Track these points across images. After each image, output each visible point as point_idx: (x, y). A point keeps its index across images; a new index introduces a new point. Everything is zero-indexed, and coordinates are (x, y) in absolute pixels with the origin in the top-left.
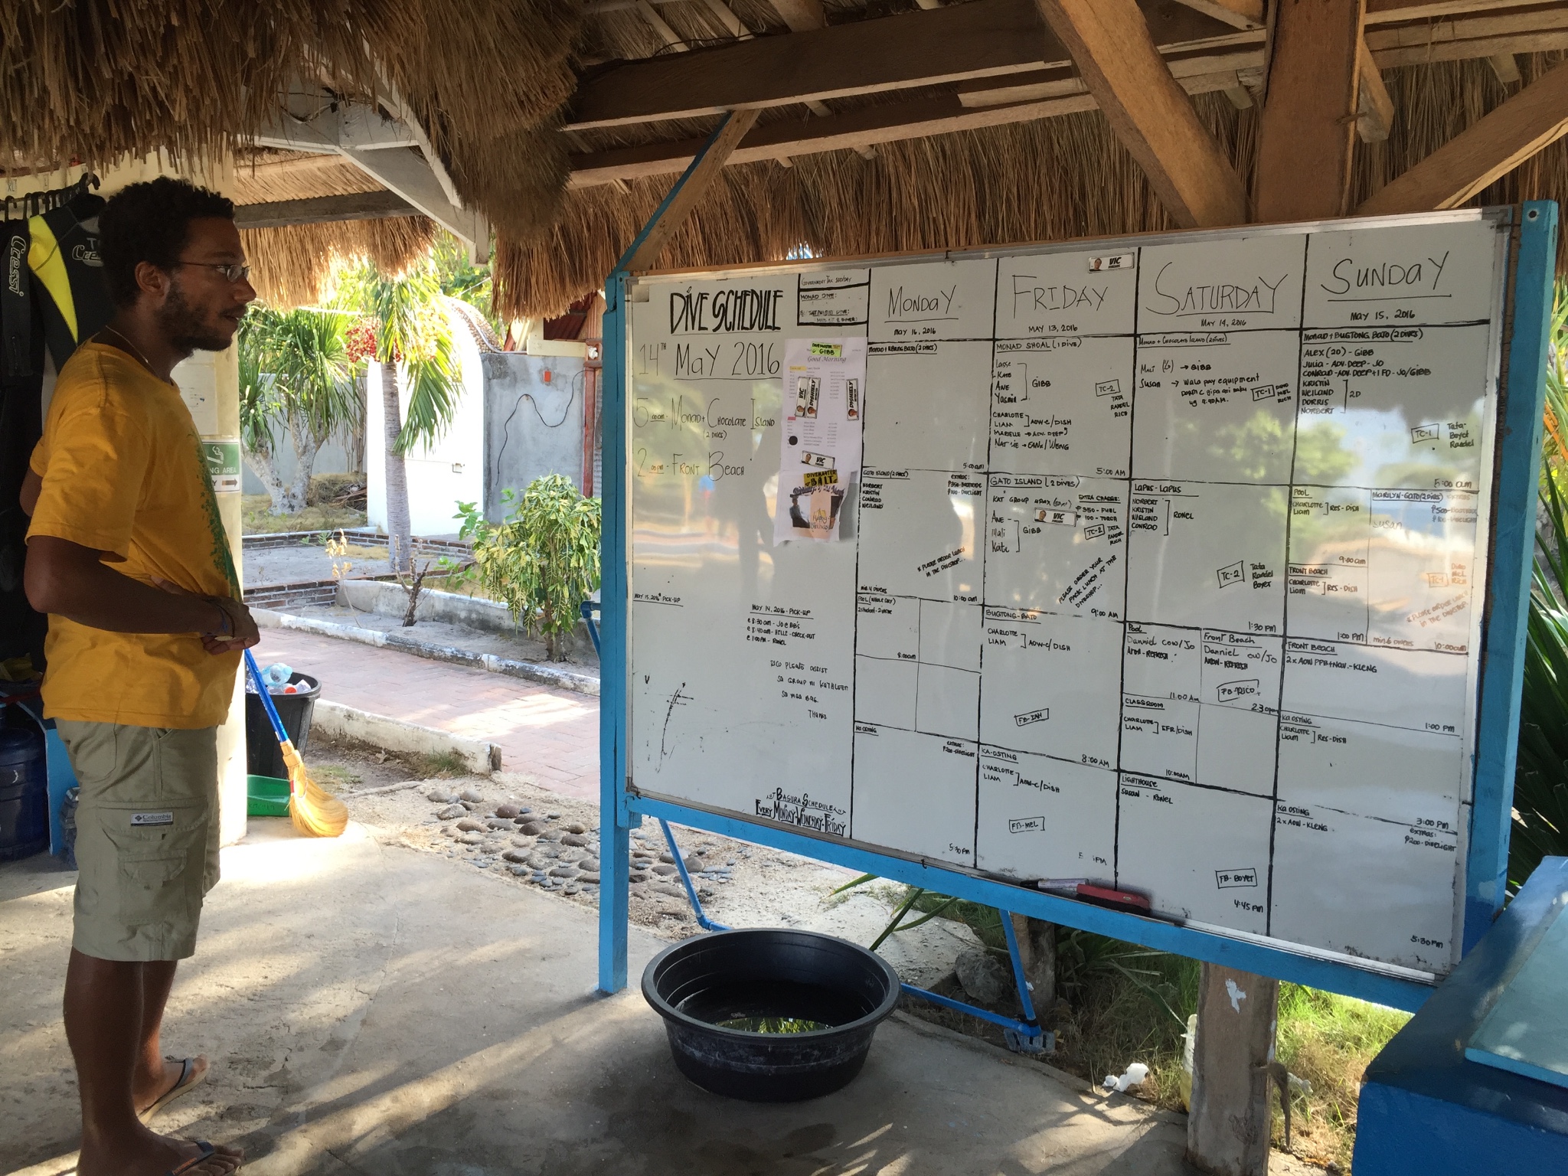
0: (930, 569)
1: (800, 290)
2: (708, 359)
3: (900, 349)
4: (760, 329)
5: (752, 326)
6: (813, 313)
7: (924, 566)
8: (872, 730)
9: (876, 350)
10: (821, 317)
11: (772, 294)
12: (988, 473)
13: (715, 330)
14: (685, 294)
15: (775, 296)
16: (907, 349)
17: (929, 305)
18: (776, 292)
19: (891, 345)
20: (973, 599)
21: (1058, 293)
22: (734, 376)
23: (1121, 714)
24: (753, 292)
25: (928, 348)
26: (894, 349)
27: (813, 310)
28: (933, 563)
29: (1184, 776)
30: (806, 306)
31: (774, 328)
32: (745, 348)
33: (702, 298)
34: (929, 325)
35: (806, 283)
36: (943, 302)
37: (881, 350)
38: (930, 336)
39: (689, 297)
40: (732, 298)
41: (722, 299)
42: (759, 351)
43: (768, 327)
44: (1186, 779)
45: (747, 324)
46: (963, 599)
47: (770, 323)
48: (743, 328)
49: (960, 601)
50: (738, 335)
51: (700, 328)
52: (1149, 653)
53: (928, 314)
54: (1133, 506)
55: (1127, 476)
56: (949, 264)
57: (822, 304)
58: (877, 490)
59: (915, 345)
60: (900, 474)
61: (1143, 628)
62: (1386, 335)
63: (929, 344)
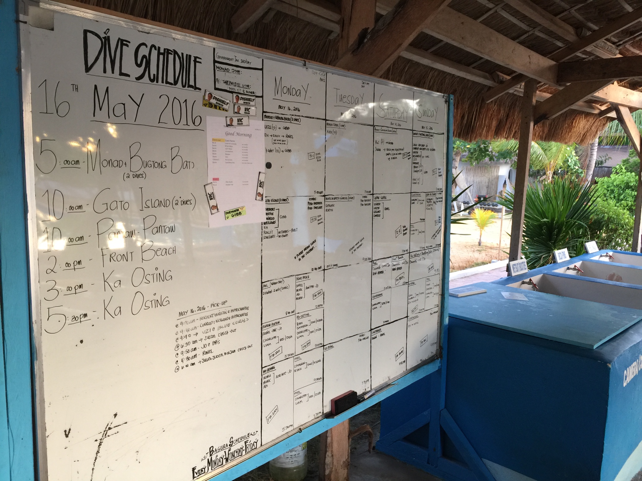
0: (300, 256)
1: (215, 62)
2: (131, 107)
3: (282, 118)
4: (184, 86)
5: (176, 83)
6: (226, 82)
7: (297, 255)
8: (272, 368)
9: (268, 117)
10: (232, 86)
11: (193, 59)
12: (324, 196)
13: (139, 78)
14: (102, 35)
15: (195, 61)
16: (286, 119)
17: (296, 93)
18: (196, 58)
19: (277, 115)
20: (320, 268)
22: (160, 125)
24: (175, 52)
26: (278, 118)
27: (226, 79)
28: (301, 253)
30: (220, 75)
31: (196, 88)
32: (171, 101)
33: (122, 45)
34: (297, 106)
35: (219, 57)
36: (303, 93)
37: (271, 118)
38: (296, 113)
39: (107, 39)
40: (154, 53)
41: (144, 51)
42: (183, 105)
43: (190, 86)
44: (388, 322)
45: (171, 79)
46: (316, 269)
47: (192, 83)
48: (167, 82)
51: (121, 74)
52: (378, 273)
53: (295, 98)
54: (374, 206)
55: (372, 193)
56: (304, 69)
57: (231, 76)
58: (272, 212)
59: (289, 117)
60: (284, 200)
61: (377, 262)
62: (427, 135)
63: (297, 118)
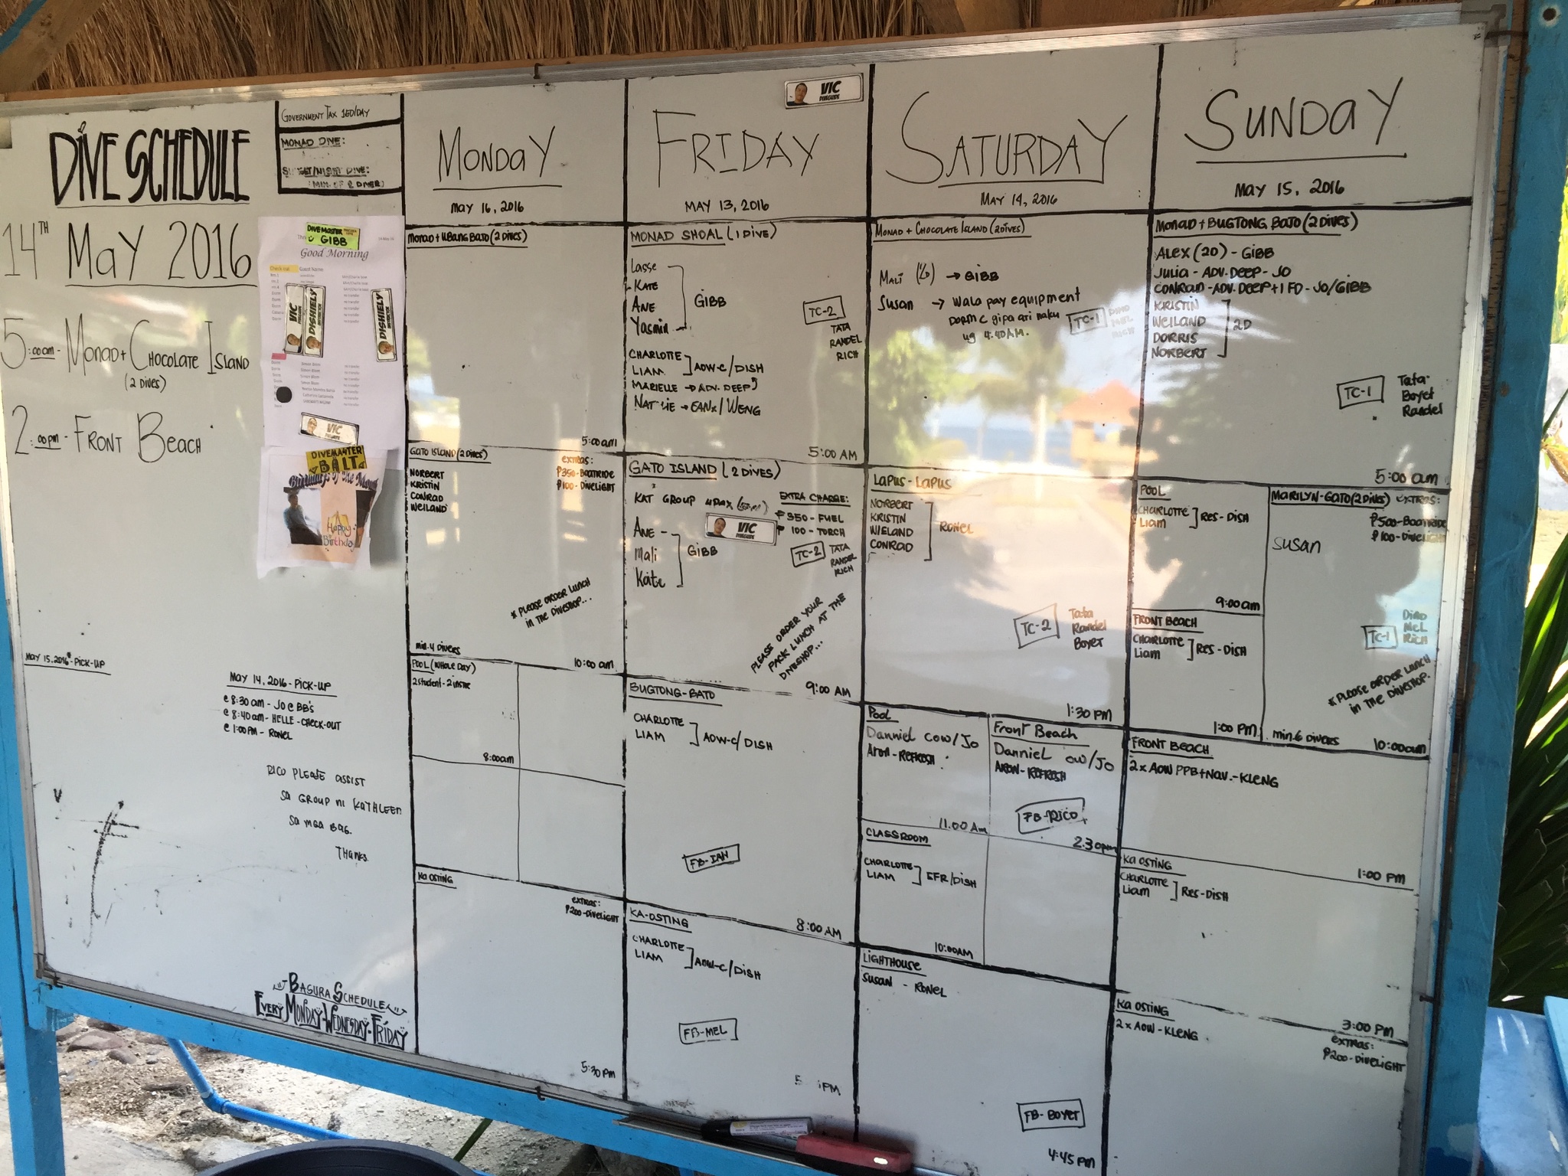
0: (532, 615)
1: (279, 130)
2: (123, 252)
3: (462, 237)
4: (213, 198)
5: (198, 193)
6: (306, 172)
7: (521, 609)
8: (445, 879)
9: (421, 238)
10: (320, 178)
11: (231, 136)
12: (624, 454)
13: (133, 200)
14: (76, 135)
15: (236, 141)
16: (475, 237)
17: (510, 161)
18: (237, 133)
19: (446, 230)
20: (607, 665)
21: (734, 143)
22: (173, 282)
23: (860, 854)
24: (197, 132)
25: (511, 236)
26: (450, 237)
27: (304, 165)
28: (536, 605)
29: (965, 953)
30: (292, 159)
31: (237, 197)
32: (189, 232)
33: (107, 143)
34: (511, 196)
35: (289, 118)
36: (534, 156)
37: (430, 239)
38: (513, 216)
39: (83, 140)
40: (159, 143)
41: (141, 145)
42: (213, 237)
43: (226, 195)
44: (967, 958)
45: (189, 190)
46: (590, 664)
47: (230, 188)
48: (183, 196)
49: (584, 668)
50: (173, 209)
51: (107, 196)
52: (903, 755)
53: (508, 177)
54: (872, 510)
55: (861, 460)
56: (540, 88)
57: (319, 156)
58: (435, 481)
59: (488, 231)
60: (474, 454)
61: (893, 713)
62: (1295, 222)
63: (514, 230)
